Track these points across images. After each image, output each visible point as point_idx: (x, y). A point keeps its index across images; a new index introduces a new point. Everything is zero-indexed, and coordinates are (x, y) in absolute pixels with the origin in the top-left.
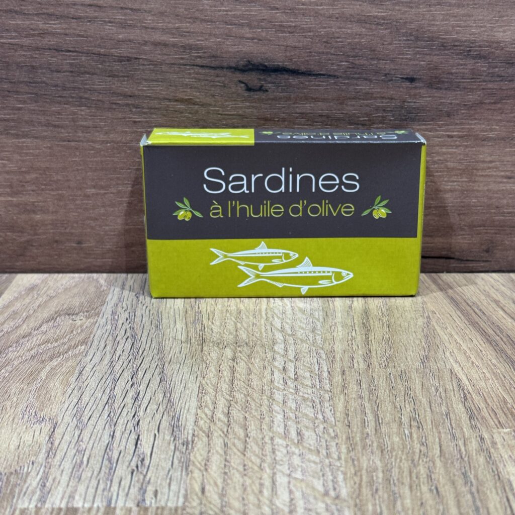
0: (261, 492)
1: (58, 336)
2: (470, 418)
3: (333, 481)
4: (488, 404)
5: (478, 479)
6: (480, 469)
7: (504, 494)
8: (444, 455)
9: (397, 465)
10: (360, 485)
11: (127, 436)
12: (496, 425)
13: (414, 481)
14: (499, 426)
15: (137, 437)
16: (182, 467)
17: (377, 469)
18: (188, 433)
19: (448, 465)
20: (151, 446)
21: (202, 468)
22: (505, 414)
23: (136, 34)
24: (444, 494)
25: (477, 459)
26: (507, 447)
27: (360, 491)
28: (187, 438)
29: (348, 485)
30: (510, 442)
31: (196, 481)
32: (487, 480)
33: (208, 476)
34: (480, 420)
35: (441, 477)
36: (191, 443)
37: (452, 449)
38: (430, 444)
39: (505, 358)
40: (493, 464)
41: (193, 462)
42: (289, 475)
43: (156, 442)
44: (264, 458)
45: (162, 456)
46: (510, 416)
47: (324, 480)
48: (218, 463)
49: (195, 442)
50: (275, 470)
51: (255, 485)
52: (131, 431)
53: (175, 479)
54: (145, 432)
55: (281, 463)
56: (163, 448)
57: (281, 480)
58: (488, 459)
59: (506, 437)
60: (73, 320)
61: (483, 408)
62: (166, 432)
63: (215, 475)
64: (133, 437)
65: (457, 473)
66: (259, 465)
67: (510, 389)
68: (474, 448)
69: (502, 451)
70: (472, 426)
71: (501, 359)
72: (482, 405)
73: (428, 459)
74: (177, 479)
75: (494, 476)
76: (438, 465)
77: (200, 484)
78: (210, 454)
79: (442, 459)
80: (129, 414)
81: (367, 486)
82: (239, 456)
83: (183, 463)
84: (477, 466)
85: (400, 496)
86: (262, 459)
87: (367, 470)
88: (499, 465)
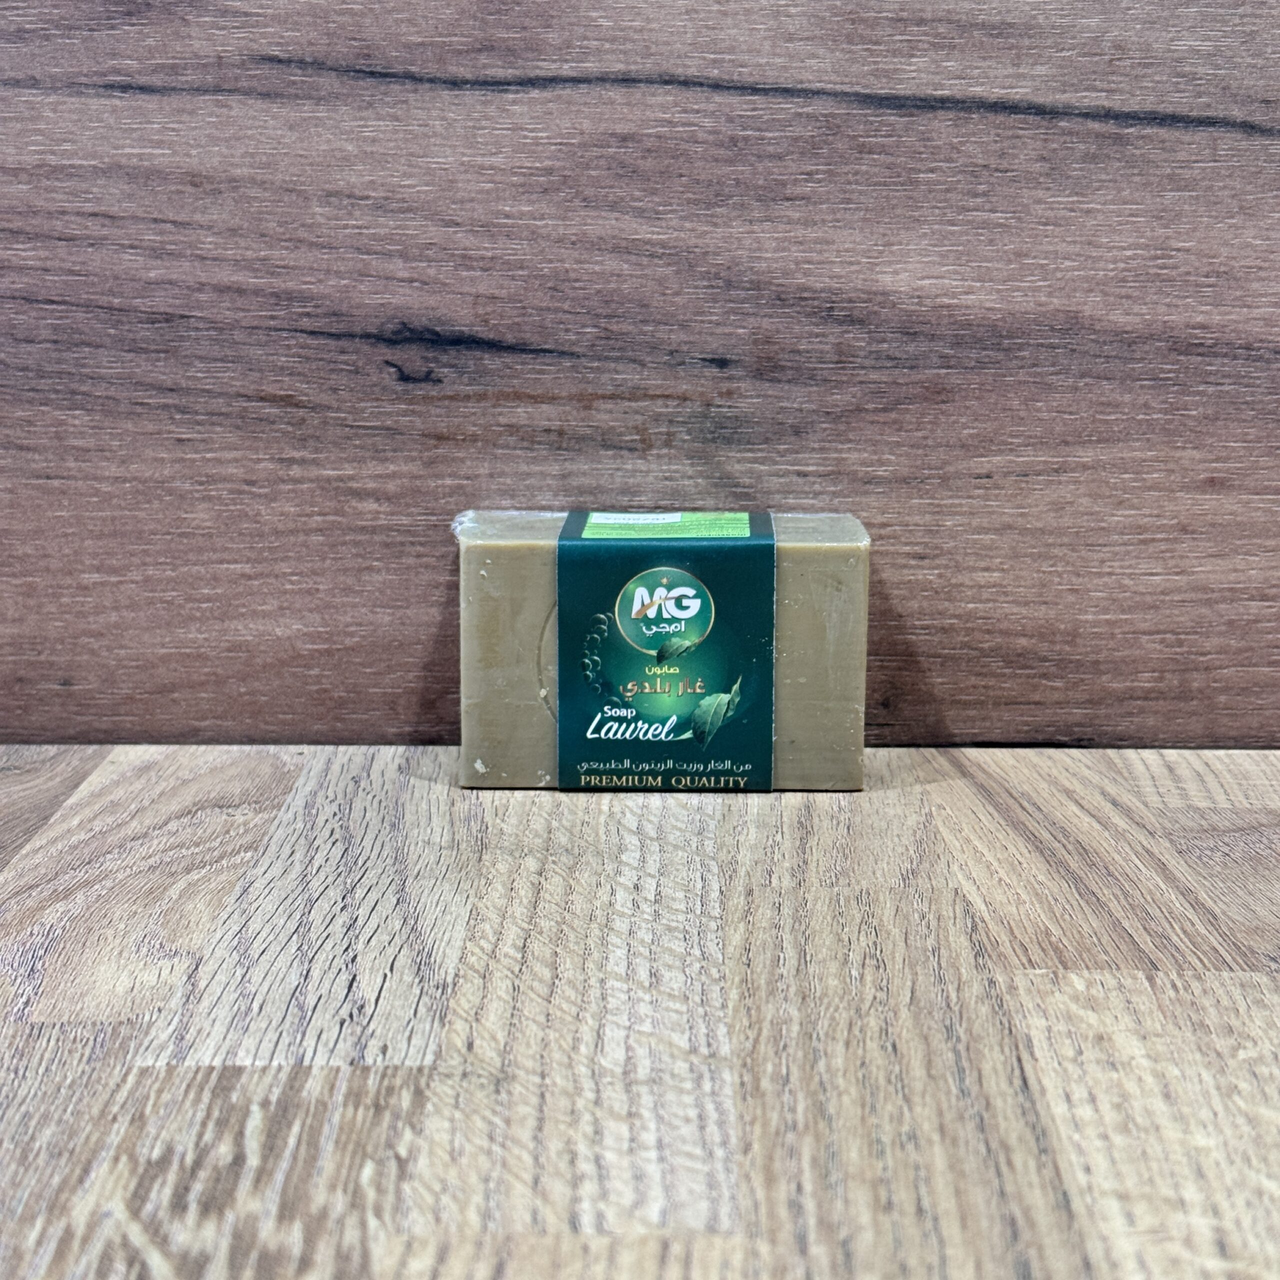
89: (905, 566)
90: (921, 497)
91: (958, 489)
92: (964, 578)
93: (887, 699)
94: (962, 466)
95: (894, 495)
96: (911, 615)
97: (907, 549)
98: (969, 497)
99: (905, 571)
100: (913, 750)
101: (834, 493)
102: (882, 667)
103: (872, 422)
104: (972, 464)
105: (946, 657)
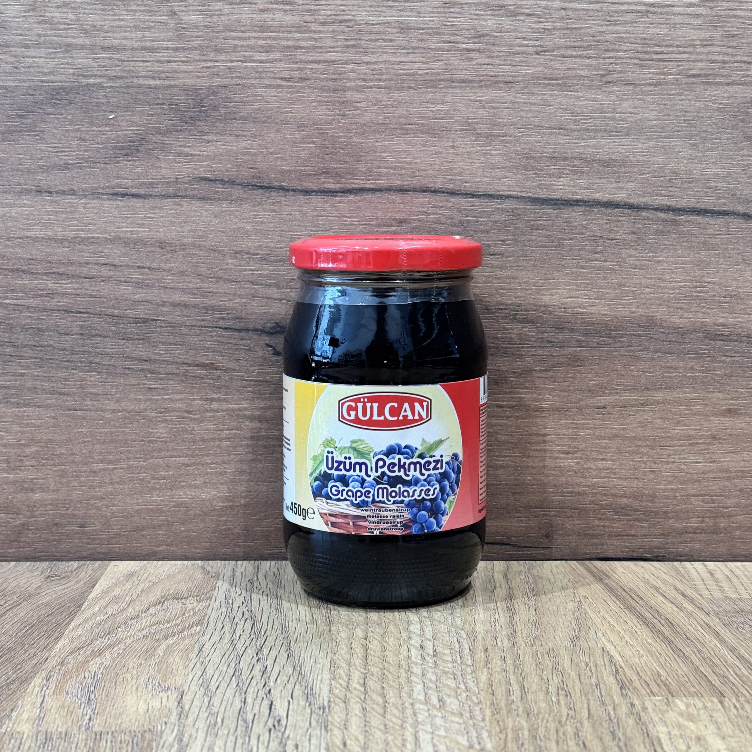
0: (404, 745)
1: (169, 618)
2: (621, 688)
3: (477, 737)
4: (641, 677)
5: (626, 736)
6: (629, 728)
7: (652, 748)
8: (593, 718)
9: (544, 725)
10: (506, 740)
11: (260, 702)
12: (648, 694)
13: (561, 738)
14: (651, 694)
15: (270, 703)
16: (321, 726)
17: (523, 728)
18: (323, 700)
19: (597, 725)
20: (286, 710)
21: (342, 728)
22: (658, 685)
23: (155, 295)
24: (591, 747)
25: (626, 721)
26: (658, 711)
27: (505, 744)
28: (323, 704)
29: (493, 740)
30: (661, 708)
31: (336, 737)
32: (636, 737)
33: (349, 734)
34: (631, 689)
35: (588, 735)
36: (327, 708)
37: (601, 713)
38: (579, 709)
39: (662, 638)
40: (643, 724)
41: (332, 723)
42: (432, 733)
43: (291, 707)
44: (405, 719)
45: (299, 718)
46: (663, 687)
47: (468, 737)
48: (358, 723)
49: (332, 707)
50: (417, 729)
51: (398, 740)
52: (263, 698)
53: (315, 736)
54: (278, 699)
55: (423, 723)
56: (299, 712)
57: (424, 737)
58: (638, 721)
59: (658, 704)
60: (182, 603)
61: (635, 680)
62: (301, 699)
63: (356, 733)
64: (266, 703)
65: (605, 732)
66: (400, 725)
67: (665, 664)
68: (624, 712)
69: (653, 715)
70: (622, 695)
71: (657, 639)
72: (635, 678)
73: (576, 721)
74: (317, 736)
75: (643, 733)
76: (586, 725)
77: (340, 739)
78: (349, 717)
79: (590, 720)
80: (259, 684)
81: (512, 741)
82: (379, 718)
83: (321, 723)
84: (626, 726)
85: (546, 749)
86: (402, 720)
87: (512, 729)
88: (649, 725)
89: (558, 458)
90: (567, 419)
91: (588, 414)
92: (591, 465)
93: (548, 533)
94: (590, 402)
95: (551, 418)
96: (561, 485)
97: (559, 448)
98: (594, 419)
99: (559, 461)
100: (564, 562)
101: (517, 417)
102: (545, 515)
103: (539, 377)
104: (595, 401)
105: (581, 510)
